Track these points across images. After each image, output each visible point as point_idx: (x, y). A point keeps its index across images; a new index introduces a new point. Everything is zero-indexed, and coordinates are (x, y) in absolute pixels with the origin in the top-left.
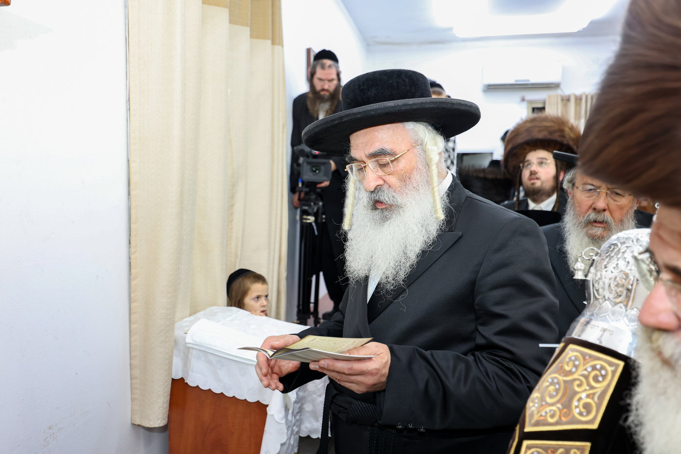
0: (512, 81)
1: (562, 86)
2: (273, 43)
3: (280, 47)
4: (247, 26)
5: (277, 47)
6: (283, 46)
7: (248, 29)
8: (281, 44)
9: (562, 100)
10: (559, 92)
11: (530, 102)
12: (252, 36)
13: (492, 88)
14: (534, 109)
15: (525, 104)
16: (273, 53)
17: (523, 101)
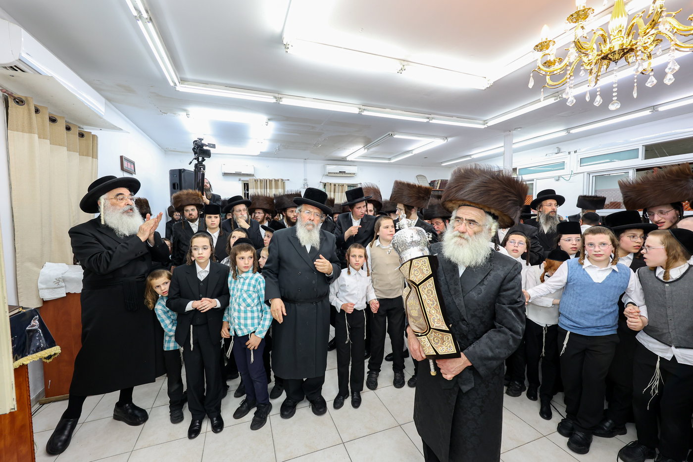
1: (254, 175)
2: (92, 158)
5: (95, 159)
7: (78, 153)
8: (97, 157)
9: (255, 181)
10: (254, 178)
12: (80, 155)
13: (225, 174)
14: (245, 184)
15: (241, 182)
16: (92, 162)
17: (240, 180)
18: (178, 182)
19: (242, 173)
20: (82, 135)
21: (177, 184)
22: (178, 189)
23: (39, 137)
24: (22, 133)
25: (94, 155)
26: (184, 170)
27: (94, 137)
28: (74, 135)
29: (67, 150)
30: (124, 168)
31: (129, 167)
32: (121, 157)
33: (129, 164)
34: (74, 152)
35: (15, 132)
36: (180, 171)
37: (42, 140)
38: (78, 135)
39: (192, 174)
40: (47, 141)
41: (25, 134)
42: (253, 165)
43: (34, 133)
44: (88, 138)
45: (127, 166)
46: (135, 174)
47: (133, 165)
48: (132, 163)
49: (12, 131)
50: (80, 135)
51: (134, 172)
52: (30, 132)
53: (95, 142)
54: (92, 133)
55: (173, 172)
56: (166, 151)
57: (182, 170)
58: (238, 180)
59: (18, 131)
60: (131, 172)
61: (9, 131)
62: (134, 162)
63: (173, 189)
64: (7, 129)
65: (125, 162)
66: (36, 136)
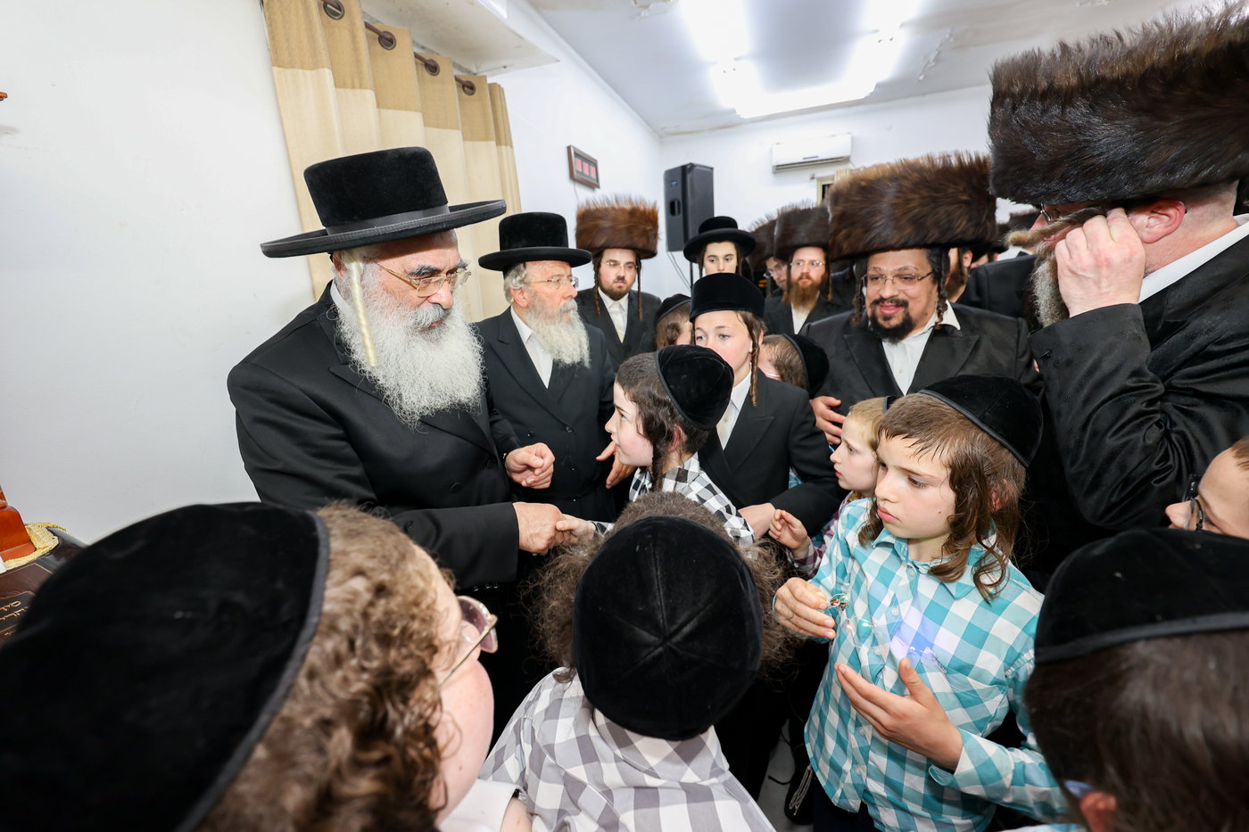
0: (798, 158)
1: (852, 159)
2: (499, 143)
3: (509, 147)
4: (457, 129)
5: (504, 147)
6: (512, 147)
7: (459, 133)
8: (509, 143)
10: (850, 166)
11: (820, 179)
12: (465, 139)
13: (780, 169)
14: (824, 186)
15: (815, 181)
16: (500, 154)
17: (813, 178)
18: (679, 197)
19: (820, 158)
20: (468, 87)
21: (679, 203)
22: (679, 213)
23: (339, 83)
24: (300, 70)
25: (500, 136)
26: (692, 166)
27: (495, 90)
28: (447, 84)
29: (427, 123)
30: (575, 173)
31: (586, 172)
32: (569, 148)
33: (586, 165)
34: (452, 128)
35: (289, 71)
36: (685, 170)
37: (358, 91)
38: (458, 86)
39: (707, 175)
40: (369, 95)
41: (308, 73)
42: (849, 133)
43: (323, 67)
44: (482, 93)
45: (580, 170)
46: (599, 187)
47: (593, 169)
48: (593, 163)
49: (281, 69)
50: (466, 88)
51: (595, 182)
52: (316, 66)
53: (498, 103)
54: (490, 80)
55: (670, 175)
56: (661, 137)
57: (689, 167)
58: (808, 178)
59: (292, 67)
60: (592, 185)
61: (275, 68)
62: (596, 161)
63: (671, 217)
64: (273, 65)
65: (577, 163)
66: (327, 74)
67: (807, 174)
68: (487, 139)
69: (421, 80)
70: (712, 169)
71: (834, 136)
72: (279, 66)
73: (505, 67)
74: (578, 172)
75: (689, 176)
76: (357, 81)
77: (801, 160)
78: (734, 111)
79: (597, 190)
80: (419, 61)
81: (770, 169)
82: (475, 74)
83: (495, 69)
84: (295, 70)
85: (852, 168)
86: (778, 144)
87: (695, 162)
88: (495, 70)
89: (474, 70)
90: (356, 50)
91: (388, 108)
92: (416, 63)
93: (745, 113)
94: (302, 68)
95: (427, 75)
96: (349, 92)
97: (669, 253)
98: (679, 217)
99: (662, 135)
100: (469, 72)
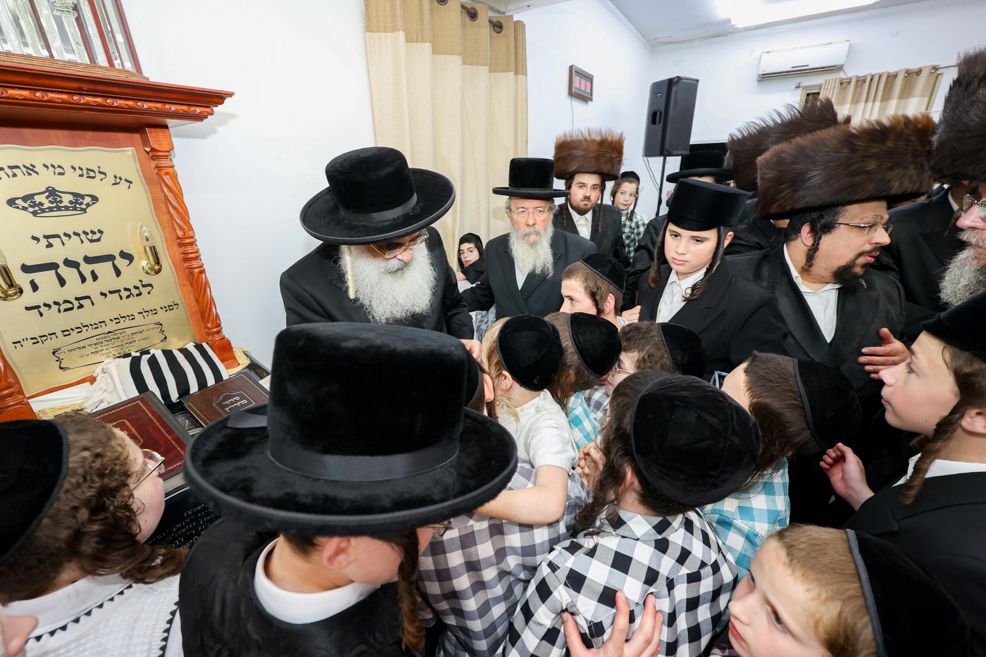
1: (845, 68)
2: (516, 73)
3: (524, 76)
4: (485, 64)
5: (520, 76)
6: (526, 76)
7: (487, 66)
8: (525, 72)
9: (841, 83)
10: (842, 75)
11: (805, 88)
12: (490, 72)
13: (766, 78)
15: (799, 91)
16: (516, 82)
17: (798, 87)
18: (662, 108)
20: (497, 26)
21: (661, 113)
22: (660, 123)
23: (409, 40)
24: (383, 33)
25: (518, 66)
26: (679, 78)
27: (519, 26)
28: (482, 27)
29: (464, 63)
30: (574, 90)
31: (583, 88)
32: (571, 68)
33: (583, 81)
34: (481, 65)
35: (376, 34)
36: (671, 83)
37: (420, 44)
38: (490, 26)
39: (692, 86)
40: (427, 46)
41: (388, 35)
42: (847, 41)
43: (399, 30)
44: (508, 31)
45: (578, 87)
46: (591, 100)
47: (588, 84)
48: (589, 78)
49: (371, 33)
50: (495, 28)
51: (589, 96)
52: (394, 30)
53: (520, 37)
54: (515, 18)
55: (656, 87)
56: (653, 46)
57: (675, 80)
58: (794, 86)
59: (379, 31)
60: (585, 98)
61: (367, 33)
62: (593, 76)
63: (651, 125)
64: (366, 31)
65: (576, 79)
66: (401, 35)
67: (793, 82)
68: (507, 70)
69: (464, 25)
70: (697, 81)
71: (830, 44)
72: (370, 32)
73: (529, 6)
74: (575, 88)
75: (674, 89)
76: (420, 39)
77: (789, 69)
78: (729, 21)
79: (590, 102)
80: (464, 11)
81: (755, 77)
82: (504, 13)
83: (520, 8)
84: (379, 34)
85: (845, 77)
86: (768, 52)
87: (682, 75)
88: (520, 10)
89: (503, 10)
90: (421, 11)
91: (439, 54)
92: (462, 12)
93: (739, 23)
94: (385, 32)
95: (468, 20)
96: (415, 44)
97: (645, 158)
98: (659, 127)
99: (654, 45)
100: (499, 12)
